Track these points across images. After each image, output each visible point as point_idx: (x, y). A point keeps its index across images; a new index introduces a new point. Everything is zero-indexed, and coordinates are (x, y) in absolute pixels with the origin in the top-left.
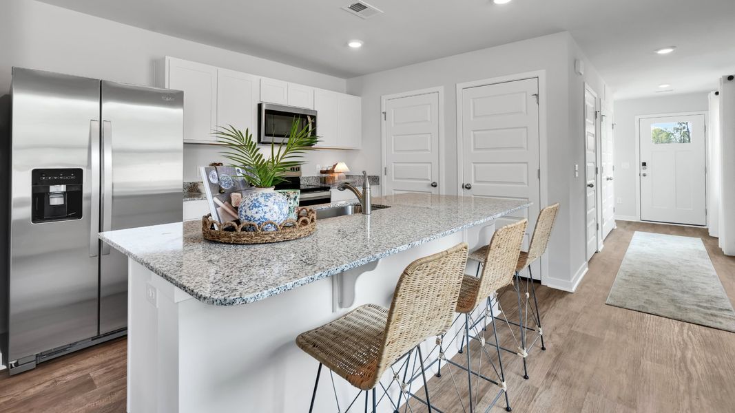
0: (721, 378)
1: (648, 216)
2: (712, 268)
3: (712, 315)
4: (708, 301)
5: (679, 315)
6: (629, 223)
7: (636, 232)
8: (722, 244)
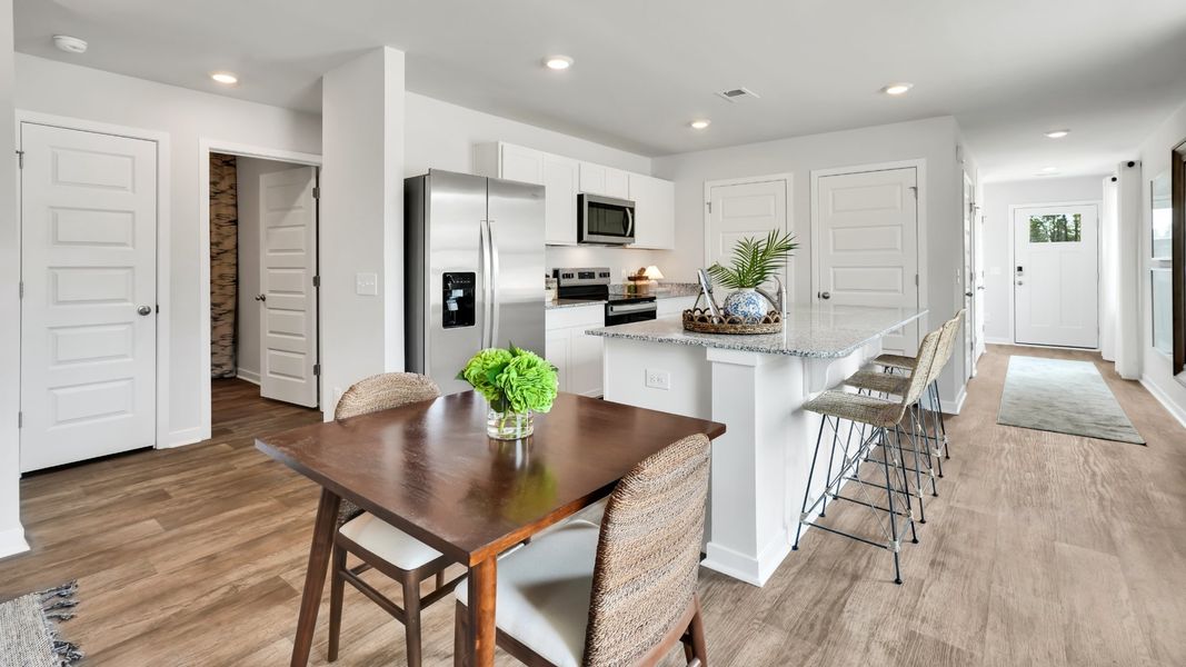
0: (1124, 474)
1: (1024, 338)
2: (1109, 391)
3: (1111, 430)
4: (1106, 420)
5: (1078, 431)
6: (1000, 346)
7: (1012, 357)
8: (1119, 368)
